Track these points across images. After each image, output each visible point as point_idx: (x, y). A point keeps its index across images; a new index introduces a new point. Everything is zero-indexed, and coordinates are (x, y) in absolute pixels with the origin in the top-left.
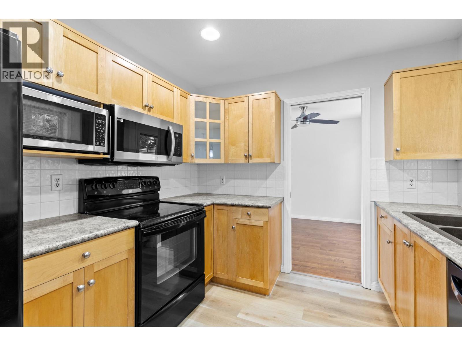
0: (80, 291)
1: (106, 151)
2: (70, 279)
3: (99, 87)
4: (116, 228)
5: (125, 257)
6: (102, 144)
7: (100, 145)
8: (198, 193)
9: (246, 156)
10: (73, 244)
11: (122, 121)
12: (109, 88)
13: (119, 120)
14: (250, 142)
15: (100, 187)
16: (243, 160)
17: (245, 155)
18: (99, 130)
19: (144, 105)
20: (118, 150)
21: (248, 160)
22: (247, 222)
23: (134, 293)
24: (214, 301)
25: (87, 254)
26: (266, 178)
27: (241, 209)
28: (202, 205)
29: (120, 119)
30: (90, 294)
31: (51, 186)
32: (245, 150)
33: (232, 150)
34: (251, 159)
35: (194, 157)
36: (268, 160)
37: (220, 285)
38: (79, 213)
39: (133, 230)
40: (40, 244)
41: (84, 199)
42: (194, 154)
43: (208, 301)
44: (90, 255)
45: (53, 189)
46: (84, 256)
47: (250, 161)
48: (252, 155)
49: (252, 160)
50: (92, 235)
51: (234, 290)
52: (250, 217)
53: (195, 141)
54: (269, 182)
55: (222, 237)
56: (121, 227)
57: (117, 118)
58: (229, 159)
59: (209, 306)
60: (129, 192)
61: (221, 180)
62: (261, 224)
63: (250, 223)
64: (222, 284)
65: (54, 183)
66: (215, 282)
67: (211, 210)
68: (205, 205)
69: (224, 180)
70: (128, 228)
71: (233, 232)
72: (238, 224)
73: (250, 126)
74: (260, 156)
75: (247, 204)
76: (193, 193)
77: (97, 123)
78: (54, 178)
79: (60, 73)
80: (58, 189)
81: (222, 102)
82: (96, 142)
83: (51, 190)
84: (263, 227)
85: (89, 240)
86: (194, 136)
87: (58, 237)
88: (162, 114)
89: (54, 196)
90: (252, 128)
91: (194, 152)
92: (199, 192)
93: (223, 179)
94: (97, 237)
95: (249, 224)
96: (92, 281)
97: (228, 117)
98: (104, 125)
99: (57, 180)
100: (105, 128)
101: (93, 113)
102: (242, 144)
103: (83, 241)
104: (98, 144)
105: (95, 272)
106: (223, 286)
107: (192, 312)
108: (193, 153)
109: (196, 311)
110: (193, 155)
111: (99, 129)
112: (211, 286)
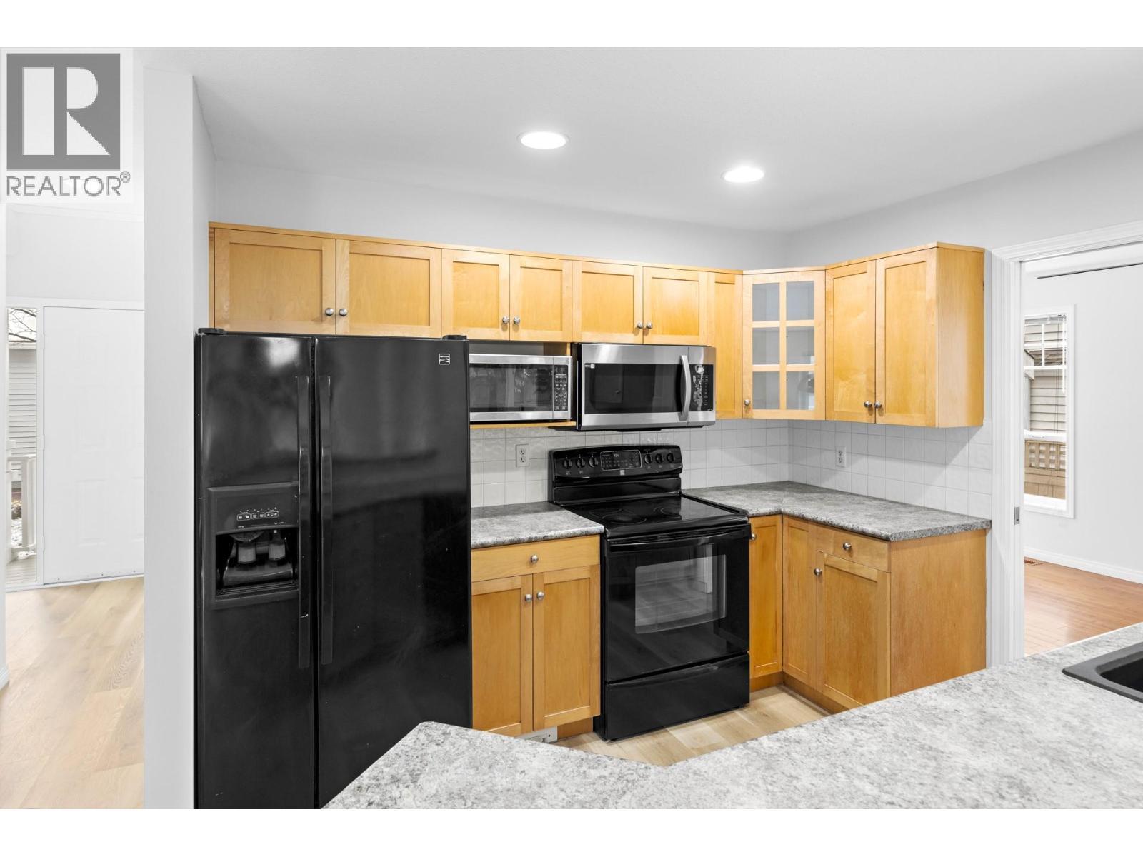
0: (528, 601)
1: (569, 416)
2: (518, 583)
3: (564, 321)
4: (571, 531)
5: (585, 574)
6: (564, 408)
7: (560, 409)
8: (788, 481)
9: (870, 407)
10: (519, 542)
11: (593, 366)
12: (577, 315)
13: (588, 366)
14: (880, 372)
15: (574, 465)
16: (863, 416)
17: (866, 405)
18: (559, 389)
19: (635, 326)
20: (586, 413)
21: (874, 415)
22: (844, 564)
23: (599, 634)
24: (766, 716)
25: (535, 557)
26: (945, 463)
27: (833, 533)
28: (744, 513)
29: (590, 364)
30: (540, 609)
31: (516, 460)
32: (869, 391)
33: (841, 390)
34: (881, 415)
35: (751, 406)
36: (918, 420)
37: (798, 696)
38: (549, 501)
39: (598, 539)
40: (491, 535)
41: (553, 482)
42: (751, 400)
43: (756, 712)
44: (537, 560)
45: (518, 466)
46: (532, 560)
47: (880, 420)
48: (883, 404)
49: (884, 417)
50: (540, 535)
51: (810, 707)
52: (851, 556)
53: (753, 373)
54: (949, 475)
55: (799, 590)
56: (577, 530)
57: (586, 364)
58: (835, 410)
59: (752, 719)
60: (619, 473)
61: (838, 456)
62: (873, 574)
63: (850, 568)
64: (804, 696)
65: (520, 456)
66: (791, 688)
67: (775, 526)
68: (750, 513)
69: (845, 456)
70: (588, 534)
71: (818, 582)
72: (827, 566)
73: (880, 331)
74: (903, 408)
75: (842, 524)
76: (770, 481)
77: (556, 379)
78: (520, 448)
79: (517, 320)
80: (524, 464)
81: (817, 278)
82: (555, 405)
83: (516, 466)
84: (875, 582)
85: (537, 541)
86: (751, 361)
87: (508, 531)
88: (674, 332)
89: (519, 475)
90: (884, 338)
91: (750, 395)
92: (791, 480)
93: (841, 453)
94: (545, 539)
95: (848, 570)
96: (540, 594)
97: (831, 310)
98: (566, 379)
99: (523, 452)
100: (567, 384)
101: (552, 365)
102: (862, 377)
103: (530, 541)
104: (558, 408)
105: (545, 585)
106: (803, 699)
107: (715, 716)
108: (749, 398)
109: (724, 717)
110: (747, 401)
111: (559, 387)
112: (778, 690)
